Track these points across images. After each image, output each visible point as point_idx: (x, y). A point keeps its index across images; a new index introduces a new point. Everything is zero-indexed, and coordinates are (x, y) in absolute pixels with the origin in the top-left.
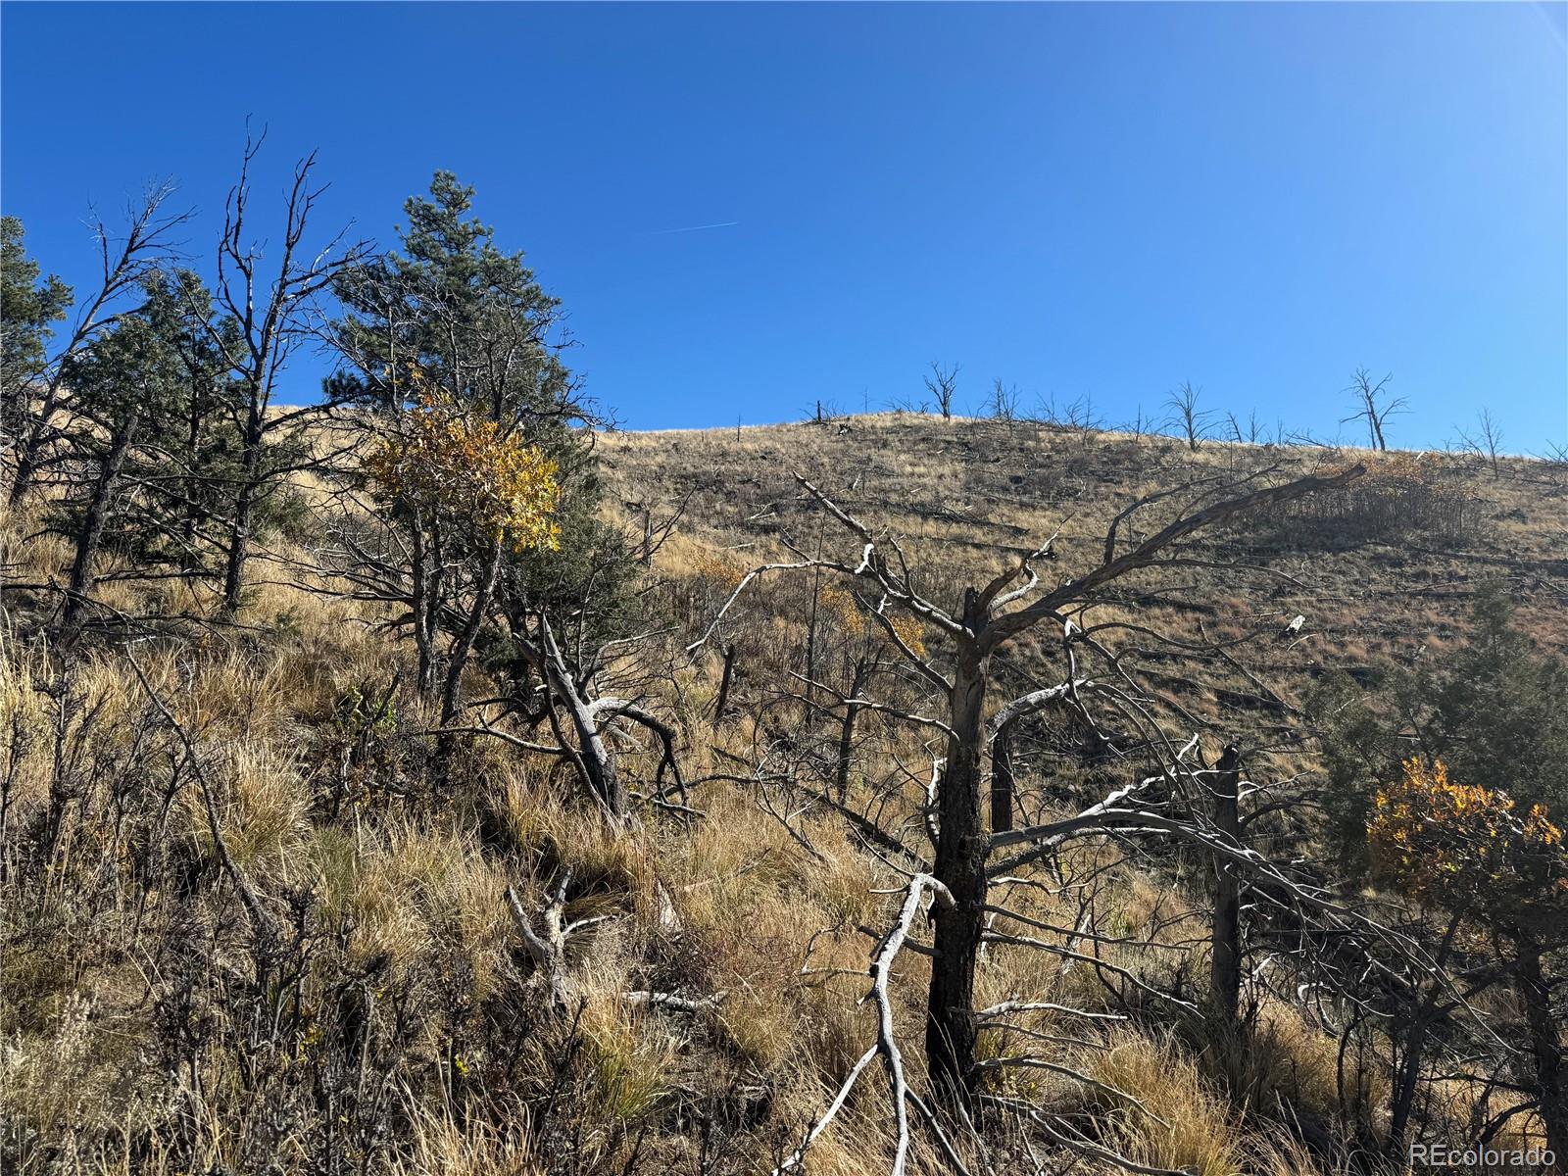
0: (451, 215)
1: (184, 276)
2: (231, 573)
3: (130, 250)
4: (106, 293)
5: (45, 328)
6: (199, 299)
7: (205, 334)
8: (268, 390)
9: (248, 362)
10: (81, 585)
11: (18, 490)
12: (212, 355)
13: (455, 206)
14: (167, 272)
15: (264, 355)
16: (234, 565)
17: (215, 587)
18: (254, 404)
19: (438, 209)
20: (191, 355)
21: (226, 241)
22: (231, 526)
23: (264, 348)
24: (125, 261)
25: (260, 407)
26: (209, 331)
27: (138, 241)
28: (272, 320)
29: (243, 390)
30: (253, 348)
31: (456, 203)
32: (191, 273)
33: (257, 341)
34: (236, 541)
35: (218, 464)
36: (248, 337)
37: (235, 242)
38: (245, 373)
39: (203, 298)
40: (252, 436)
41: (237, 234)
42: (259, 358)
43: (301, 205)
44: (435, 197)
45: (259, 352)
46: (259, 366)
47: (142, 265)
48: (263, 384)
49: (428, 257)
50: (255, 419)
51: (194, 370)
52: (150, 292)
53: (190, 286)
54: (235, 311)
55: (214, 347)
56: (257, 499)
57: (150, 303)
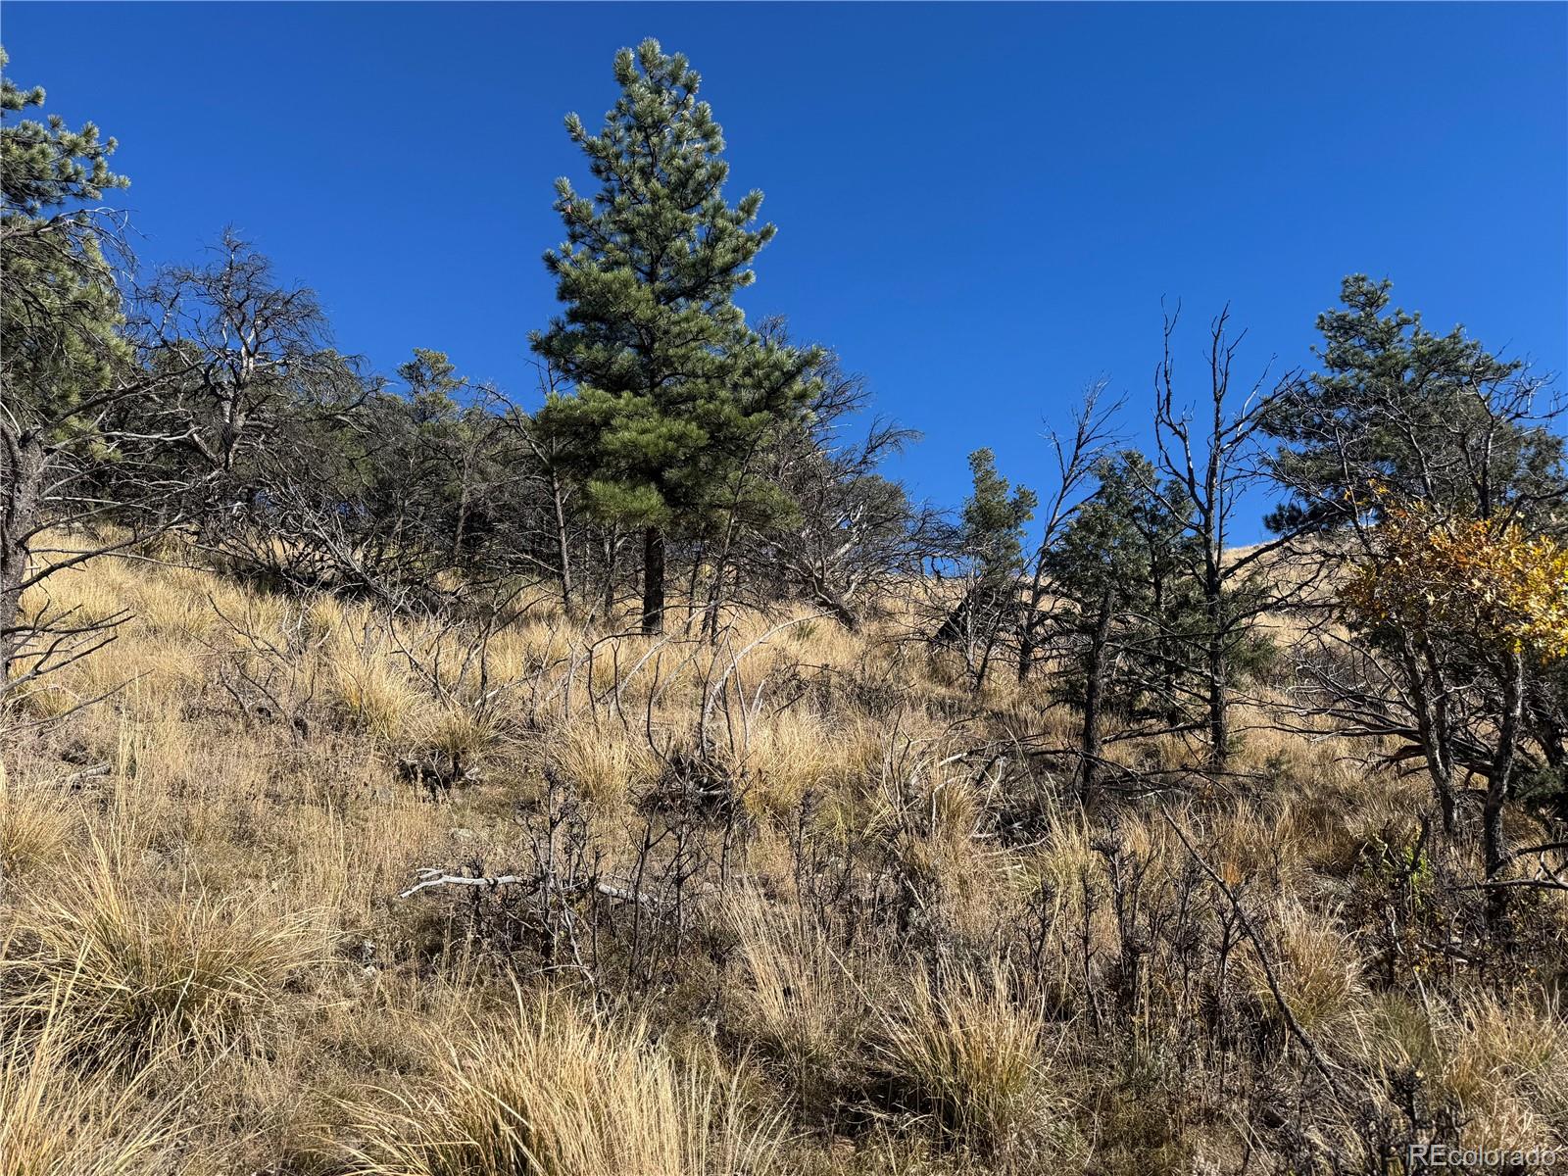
0: (1369, 316)
1: (1129, 456)
2: (1215, 722)
3: (1078, 447)
4: (1065, 488)
5: (1019, 529)
6: (1143, 473)
7: (1153, 502)
8: (1220, 540)
9: (1197, 518)
10: (1093, 747)
11: (1024, 669)
12: (1164, 519)
13: (1371, 306)
14: (1113, 456)
15: (1211, 508)
16: (1216, 714)
17: (1202, 737)
18: (1209, 556)
19: (1353, 314)
20: (1144, 524)
21: (1160, 415)
22: (1207, 676)
23: (1210, 501)
24: (1076, 458)
25: (1216, 558)
26: (1158, 498)
27: (1083, 437)
28: (1212, 473)
29: (1197, 545)
30: (1200, 504)
31: (1372, 302)
32: (1134, 451)
33: (1203, 498)
34: (1214, 690)
35: (1187, 620)
36: (1193, 495)
37: (1168, 413)
38: (1197, 529)
39: (1147, 471)
40: (1212, 586)
41: (1168, 404)
42: (1206, 512)
43: (1222, 359)
44: (1347, 304)
45: (1206, 506)
46: (1208, 520)
47: (1090, 457)
48: (1214, 535)
49: (1351, 366)
50: (1212, 571)
51: (1149, 537)
52: (1101, 478)
53: (1134, 463)
54: (1177, 474)
55: (1164, 511)
56: (1228, 646)
57: (1103, 488)
